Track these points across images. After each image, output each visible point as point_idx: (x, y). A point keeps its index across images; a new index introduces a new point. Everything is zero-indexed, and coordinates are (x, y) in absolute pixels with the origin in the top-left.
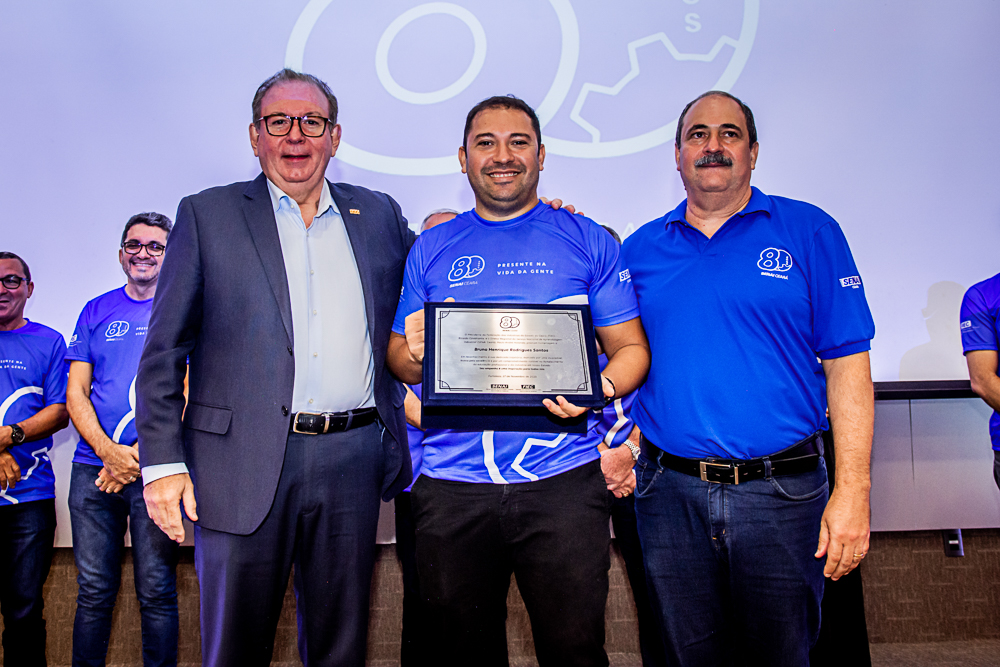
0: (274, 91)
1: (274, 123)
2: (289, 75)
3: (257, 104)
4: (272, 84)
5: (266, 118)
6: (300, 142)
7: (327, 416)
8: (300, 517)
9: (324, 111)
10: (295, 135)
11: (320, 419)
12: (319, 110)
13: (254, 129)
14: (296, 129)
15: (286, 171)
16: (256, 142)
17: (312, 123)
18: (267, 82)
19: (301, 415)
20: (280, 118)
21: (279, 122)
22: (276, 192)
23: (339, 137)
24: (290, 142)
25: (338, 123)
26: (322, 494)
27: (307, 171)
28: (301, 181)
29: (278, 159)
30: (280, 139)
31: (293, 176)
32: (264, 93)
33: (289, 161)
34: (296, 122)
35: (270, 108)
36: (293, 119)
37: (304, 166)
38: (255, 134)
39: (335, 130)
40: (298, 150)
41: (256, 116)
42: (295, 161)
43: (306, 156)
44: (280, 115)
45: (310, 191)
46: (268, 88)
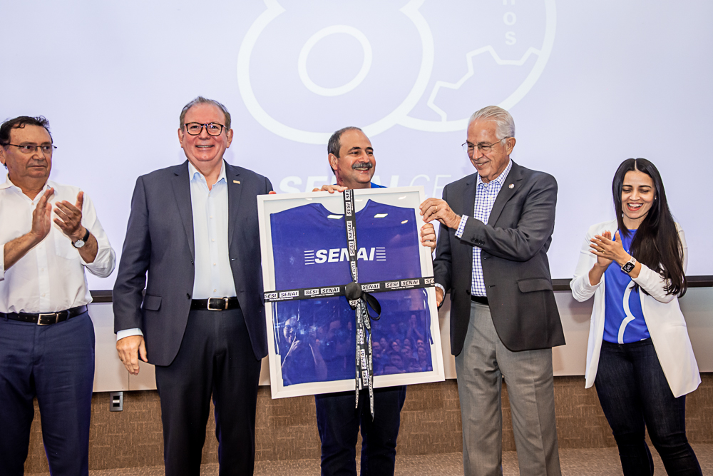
0: (193, 110)
1: (192, 128)
2: (202, 100)
3: (182, 117)
4: (191, 106)
5: (187, 125)
6: (207, 139)
7: (227, 300)
8: (215, 357)
9: (222, 121)
10: (204, 134)
11: (223, 301)
12: (218, 120)
13: (181, 131)
14: (204, 131)
15: (198, 155)
16: (182, 139)
17: (214, 127)
18: (189, 104)
19: (211, 300)
20: (195, 125)
21: (195, 127)
22: (192, 170)
23: (232, 137)
24: (201, 139)
25: (231, 128)
27: (212, 155)
28: (208, 161)
29: (193, 147)
30: (195, 137)
31: (203, 157)
32: (186, 111)
33: (200, 149)
34: (204, 127)
35: (189, 119)
36: (202, 125)
37: (210, 151)
38: (181, 135)
39: (229, 133)
40: (207, 143)
41: (182, 124)
42: (204, 149)
43: (213, 146)
44: (195, 123)
45: (214, 167)
46: (189, 108)
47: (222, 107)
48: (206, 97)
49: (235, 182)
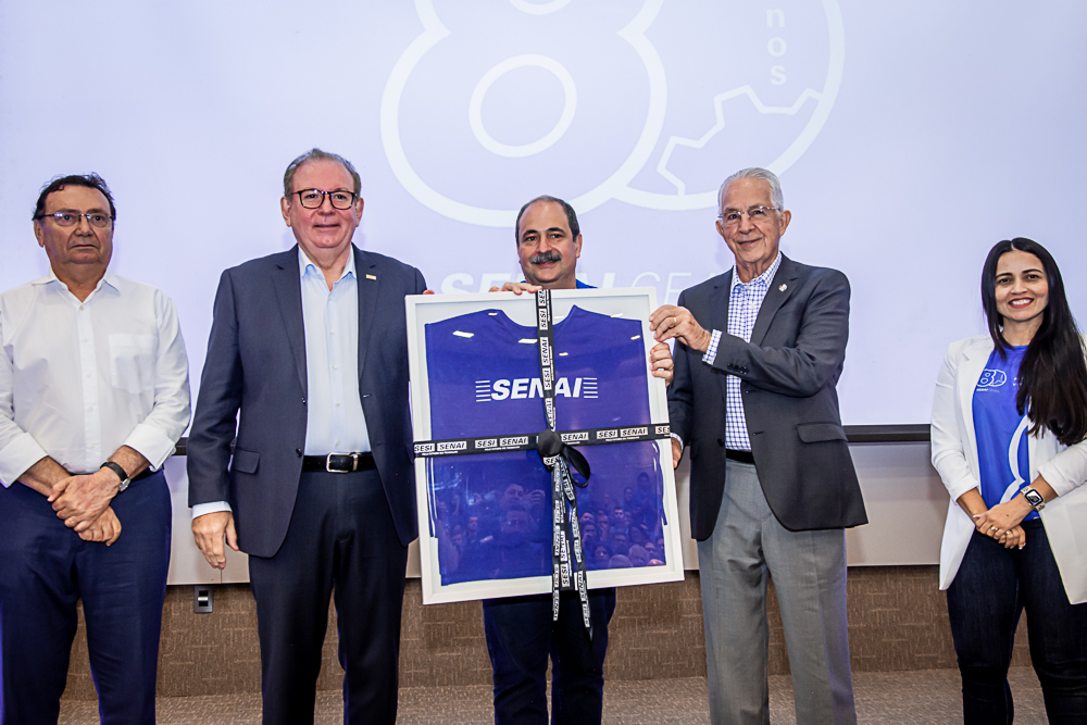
0: (308, 169)
1: (307, 197)
2: (318, 154)
3: (288, 179)
4: (301, 163)
5: (300, 193)
6: (331, 214)
7: (355, 456)
8: (336, 543)
9: (350, 186)
10: (327, 207)
11: (349, 459)
12: (346, 186)
13: (286, 201)
14: (327, 202)
15: (317, 238)
16: (288, 213)
17: (341, 197)
18: (297, 160)
19: (332, 456)
20: (311, 193)
21: (313, 196)
22: (305, 261)
23: (362, 209)
24: (322, 214)
25: (362, 196)
26: (352, 524)
27: (337, 238)
28: (331, 247)
29: (310, 228)
30: (312, 211)
31: (324, 242)
32: (295, 170)
33: (322, 229)
34: (327, 196)
35: (301, 183)
36: (324, 193)
37: (334, 233)
38: (287, 207)
39: (359, 202)
40: (331, 220)
41: (288, 190)
42: (326, 229)
43: (337, 225)
44: (313, 190)
45: (338, 256)
46: (298, 165)
47: (347, 165)
48: (324, 149)
49: (368, 276)
